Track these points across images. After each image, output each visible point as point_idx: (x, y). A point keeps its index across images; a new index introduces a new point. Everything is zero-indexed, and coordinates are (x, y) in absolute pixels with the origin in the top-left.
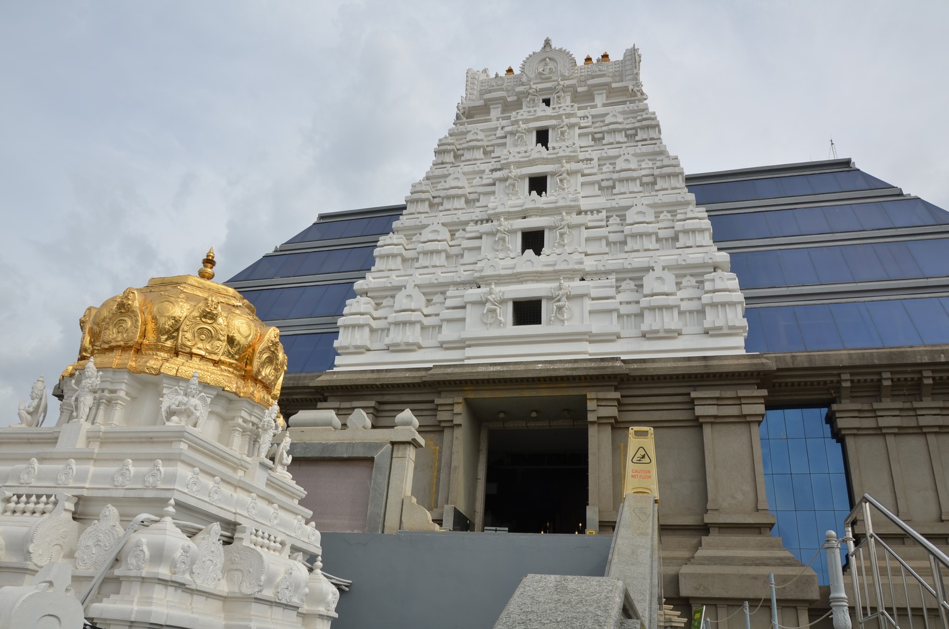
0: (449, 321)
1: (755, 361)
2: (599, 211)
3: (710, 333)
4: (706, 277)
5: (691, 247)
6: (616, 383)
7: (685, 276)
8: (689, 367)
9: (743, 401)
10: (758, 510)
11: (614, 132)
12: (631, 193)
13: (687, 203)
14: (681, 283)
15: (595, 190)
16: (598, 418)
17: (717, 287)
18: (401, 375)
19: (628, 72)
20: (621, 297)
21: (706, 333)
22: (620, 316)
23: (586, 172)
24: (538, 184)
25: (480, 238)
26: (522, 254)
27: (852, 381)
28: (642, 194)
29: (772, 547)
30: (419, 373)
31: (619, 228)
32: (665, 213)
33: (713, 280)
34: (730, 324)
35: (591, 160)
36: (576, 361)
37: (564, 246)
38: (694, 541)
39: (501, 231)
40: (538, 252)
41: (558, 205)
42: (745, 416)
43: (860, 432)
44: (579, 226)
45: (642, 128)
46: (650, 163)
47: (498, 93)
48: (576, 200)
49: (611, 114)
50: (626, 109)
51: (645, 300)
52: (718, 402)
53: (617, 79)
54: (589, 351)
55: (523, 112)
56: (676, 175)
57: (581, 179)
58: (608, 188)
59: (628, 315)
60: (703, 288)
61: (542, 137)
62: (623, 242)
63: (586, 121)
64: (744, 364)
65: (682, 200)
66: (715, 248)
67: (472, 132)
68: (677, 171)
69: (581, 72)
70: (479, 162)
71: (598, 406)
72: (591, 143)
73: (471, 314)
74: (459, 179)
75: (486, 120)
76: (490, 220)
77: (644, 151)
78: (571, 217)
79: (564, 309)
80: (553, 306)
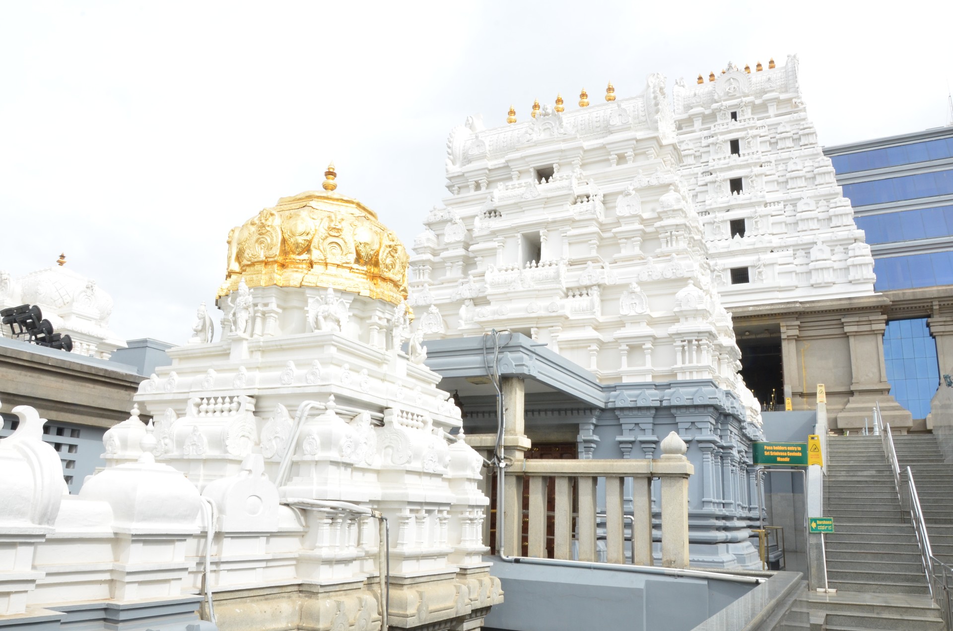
1: (880, 299)
2: (778, 202)
3: (853, 282)
4: (850, 247)
5: (839, 226)
6: (797, 316)
7: (836, 245)
8: (840, 304)
9: (872, 322)
10: (881, 382)
11: (785, 138)
12: (799, 188)
13: (837, 194)
14: (833, 250)
15: (775, 187)
16: (788, 336)
17: (856, 255)
19: (792, 86)
20: (796, 262)
21: (850, 282)
22: (797, 274)
23: (768, 173)
24: (736, 185)
26: (733, 238)
27: (940, 305)
28: (806, 189)
29: (888, 401)
31: (794, 213)
32: (822, 201)
33: (854, 249)
34: (865, 277)
35: (771, 162)
36: (772, 304)
37: (758, 229)
38: (846, 400)
39: (717, 222)
40: (742, 235)
41: (752, 201)
42: (874, 331)
43: (945, 334)
44: (767, 215)
45: (804, 135)
46: (811, 161)
47: (699, 110)
48: (763, 197)
49: (781, 125)
50: (792, 119)
51: (812, 264)
52: (858, 323)
53: (783, 90)
54: (780, 297)
55: (719, 125)
56: (829, 173)
57: (765, 179)
58: (783, 182)
59: (801, 273)
60: (848, 254)
61: (735, 146)
62: (796, 223)
63: (764, 130)
64: (873, 302)
65: (833, 192)
66: (855, 227)
67: (685, 143)
68: (829, 171)
69: (756, 86)
70: (692, 166)
71: (787, 330)
72: (769, 148)
75: (692, 131)
76: (707, 212)
77: (806, 154)
78: (761, 210)
79: (763, 272)
80: (755, 272)
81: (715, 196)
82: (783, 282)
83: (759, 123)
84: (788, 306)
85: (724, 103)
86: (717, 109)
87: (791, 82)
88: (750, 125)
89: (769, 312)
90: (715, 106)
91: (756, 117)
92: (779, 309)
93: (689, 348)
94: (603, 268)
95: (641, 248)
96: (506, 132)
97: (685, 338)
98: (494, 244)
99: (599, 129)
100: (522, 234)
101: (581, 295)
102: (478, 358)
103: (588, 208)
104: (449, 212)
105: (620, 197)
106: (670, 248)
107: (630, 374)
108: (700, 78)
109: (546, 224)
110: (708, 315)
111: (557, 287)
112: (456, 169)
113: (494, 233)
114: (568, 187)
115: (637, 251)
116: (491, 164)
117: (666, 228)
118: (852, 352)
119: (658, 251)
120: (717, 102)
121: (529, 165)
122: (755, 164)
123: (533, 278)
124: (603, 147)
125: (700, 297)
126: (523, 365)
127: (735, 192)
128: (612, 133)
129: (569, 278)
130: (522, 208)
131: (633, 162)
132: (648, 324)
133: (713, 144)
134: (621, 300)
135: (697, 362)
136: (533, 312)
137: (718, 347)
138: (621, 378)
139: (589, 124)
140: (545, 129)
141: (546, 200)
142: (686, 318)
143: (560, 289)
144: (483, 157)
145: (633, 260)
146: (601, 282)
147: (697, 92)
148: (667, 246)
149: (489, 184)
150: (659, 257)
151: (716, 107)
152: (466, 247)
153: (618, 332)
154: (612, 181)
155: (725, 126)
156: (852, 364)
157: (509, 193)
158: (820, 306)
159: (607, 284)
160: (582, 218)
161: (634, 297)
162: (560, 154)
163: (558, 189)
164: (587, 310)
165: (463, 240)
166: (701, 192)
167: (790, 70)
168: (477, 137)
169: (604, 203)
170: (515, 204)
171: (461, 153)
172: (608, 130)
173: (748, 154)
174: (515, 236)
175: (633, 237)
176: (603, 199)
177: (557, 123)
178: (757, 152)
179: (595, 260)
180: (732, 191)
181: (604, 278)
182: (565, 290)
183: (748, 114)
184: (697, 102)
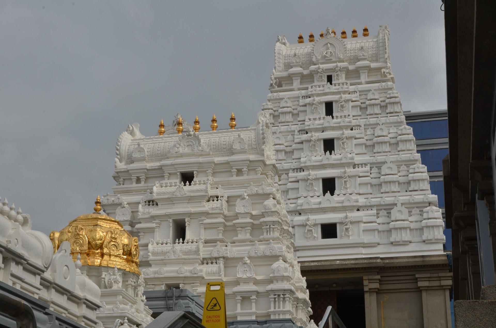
2: (366, 165)
3: (426, 242)
4: (425, 210)
5: (417, 190)
6: (378, 271)
7: (414, 208)
8: (415, 261)
9: (442, 279)
11: (374, 105)
12: (384, 152)
13: (416, 160)
14: (411, 212)
15: (363, 149)
16: (369, 289)
17: (429, 217)
19: (381, 56)
20: (379, 221)
21: (424, 241)
22: (379, 232)
23: (357, 137)
24: (329, 145)
25: (298, 181)
26: (324, 195)
28: (390, 154)
31: (379, 176)
32: (404, 166)
33: (428, 212)
34: (436, 238)
35: (361, 126)
36: (357, 259)
37: (347, 188)
39: (310, 179)
40: (332, 194)
41: (342, 162)
42: (443, 286)
44: (355, 176)
45: (390, 103)
46: (395, 128)
47: (297, 69)
48: (352, 158)
49: (371, 92)
50: (380, 88)
51: (392, 223)
52: (429, 279)
53: (374, 59)
54: (364, 252)
55: (315, 86)
56: (410, 141)
57: (355, 142)
58: (370, 146)
59: (383, 231)
60: (423, 216)
61: (329, 108)
62: (380, 185)
63: (355, 95)
64: (442, 260)
65: (413, 159)
66: (430, 192)
67: (284, 100)
68: (410, 139)
69: (351, 53)
70: (290, 124)
71: (369, 283)
72: (360, 113)
73: (298, 232)
74: (280, 138)
75: (291, 89)
76: (301, 169)
77: (392, 121)
78: (350, 171)
79: (349, 229)
80: (343, 228)
81: (310, 155)
82: (367, 239)
83: (352, 88)
84: (371, 261)
85: (321, 66)
86: (314, 71)
87: (381, 52)
88: (344, 90)
89: (353, 266)
90: (313, 67)
91: (349, 82)
92: (362, 263)
93: (278, 299)
94: (226, 246)
95: (251, 235)
96: (159, 143)
97: (276, 293)
98: (154, 225)
99: (225, 150)
100: (173, 219)
101: (212, 263)
102: (163, 302)
103: (218, 206)
104: (119, 199)
105: (239, 200)
106: (269, 236)
107: (242, 315)
108: (301, 37)
109: (189, 214)
110: (290, 279)
111: (198, 258)
112: (122, 166)
113: (153, 218)
114: (205, 190)
115: (248, 236)
116: (149, 165)
117: (267, 223)
118: (424, 305)
119: (261, 237)
120: (315, 65)
121: (177, 170)
122: (346, 127)
123: (181, 251)
124: (228, 163)
125: (286, 268)
126: (189, 307)
127: (328, 153)
128: (234, 154)
129: (204, 252)
130: (173, 201)
131: (247, 175)
132: (254, 284)
133: (309, 104)
134: (238, 268)
135: (283, 308)
136: (182, 274)
137: (296, 299)
138: (236, 317)
139: (218, 145)
140: (188, 146)
141: (190, 198)
142: (277, 281)
143: (199, 259)
144: (143, 159)
145: (245, 242)
146: (225, 255)
147: (297, 53)
148: (267, 234)
149: (147, 178)
150: (262, 241)
151: (314, 69)
152: (132, 224)
153: (235, 288)
154: (234, 187)
155: (321, 88)
156: (424, 316)
157: (164, 190)
158: (397, 263)
159: (229, 257)
160: (214, 212)
161: (246, 266)
162: (199, 165)
163: (198, 191)
164: (216, 274)
165: (130, 219)
166: (297, 149)
167: (381, 41)
168: (139, 145)
169: (227, 202)
170: (168, 198)
171: (126, 154)
172: (231, 152)
173: (341, 116)
174: (167, 220)
175: (246, 227)
176: (227, 199)
177: (197, 142)
178: (349, 116)
179: (222, 241)
180: (325, 151)
181: (227, 253)
182: (202, 259)
183: (342, 79)
184: (297, 62)
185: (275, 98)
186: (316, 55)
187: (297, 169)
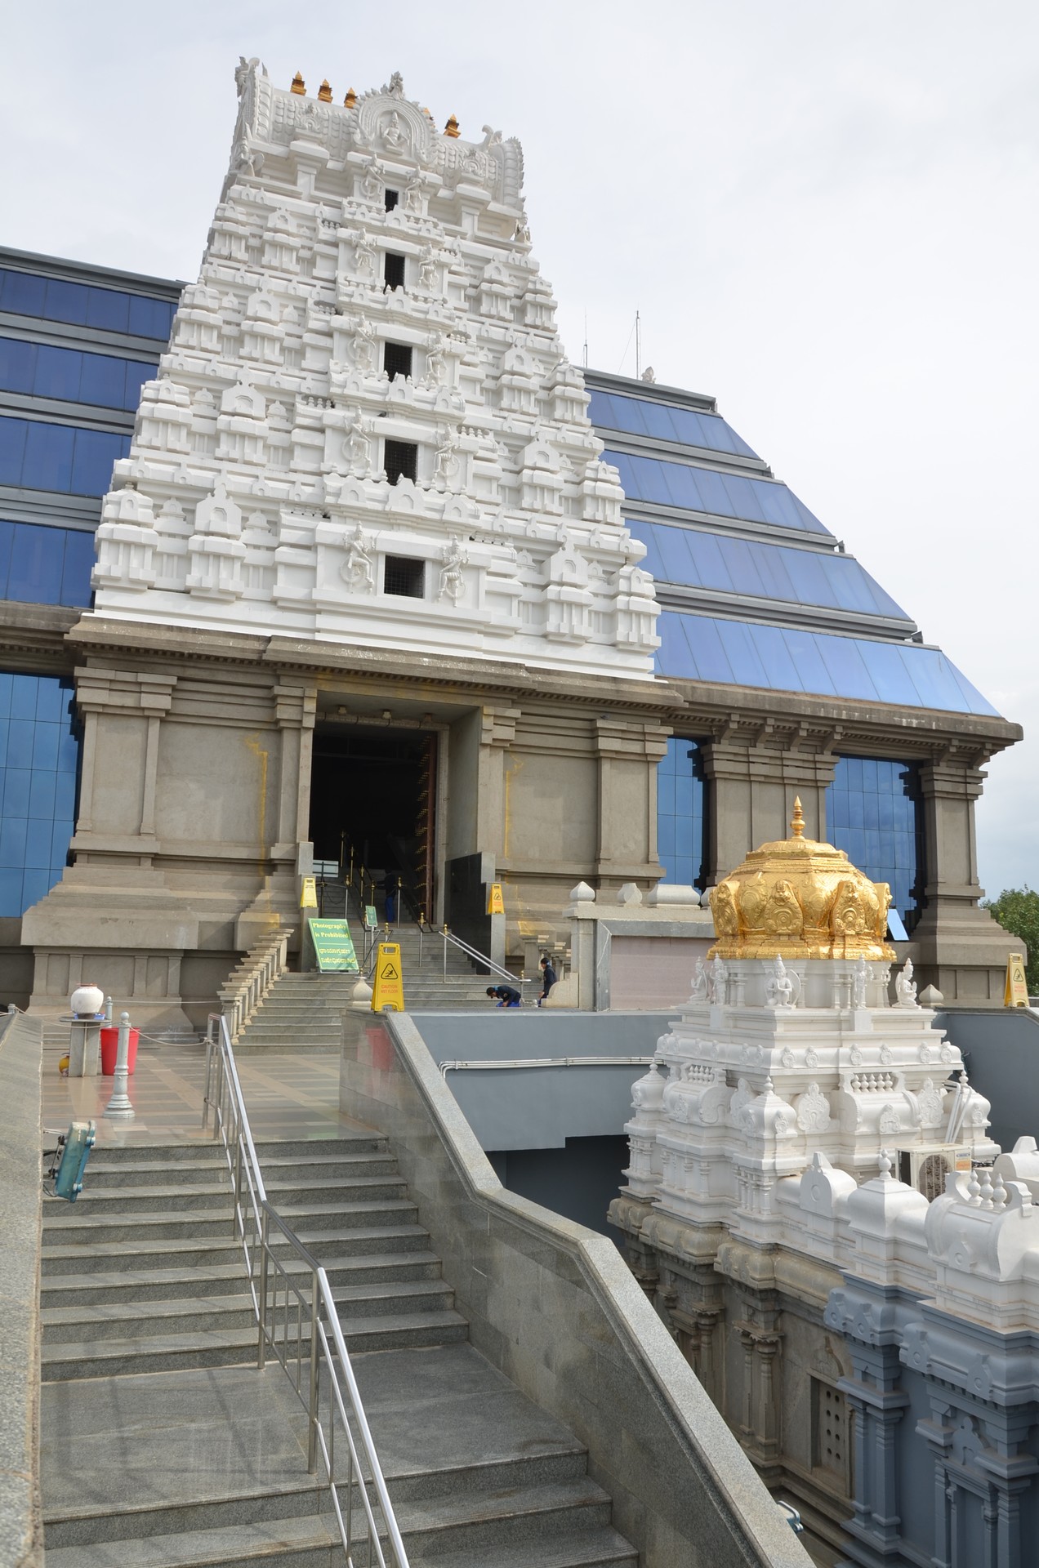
0: (288, 566)
1: (667, 693)
2: (485, 432)
3: (619, 647)
4: (617, 571)
5: (601, 522)
6: (515, 697)
7: (594, 561)
9: (648, 738)
10: (648, 862)
11: (497, 297)
12: (525, 414)
13: (593, 452)
15: (478, 394)
16: (492, 740)
17: (631, 591)
18: (220, 642)
19: (509, 190)
20: (518, 575)
21: (615, 645)
22: (519, 602)
23: (467, 358)
24: (398, 359)
25: (322, 431)
26: (391, 482)
27: (739, 723)
28: (539, 421)
30: (248, 642)
31: (511, 466)
32: (565, 458)
33: (627, 579)
34: (643, 641)
35: (467, 336)
36: (471, 661)
37: (445, 478)
39: (357, 431)
40: (412, 482)
41: (437, 408)
42: (647, 755)
44: (466, 453)
45: (532, 304)
46: (542, 366)
47: (312, 148)
48: (460, 408)
49: (490, 264)
50: (511, 262)
51: (552, 588)
52: (623, 735)
53: (495, 192)
54: (482, 648)
55: (359, 205)
56: (579, 403)
57: (460, 370)
58: (493, 391)
59: (531, 605)
60: (616, 585)
61: (395, 270)
62: (518, 490)
63: (456, 259)
64: (655, 696)
65: (588, 447)
66: (628, 532)
67: (278, 213)
68: (582, 398)
69: (439, 158)
70: (293, 278)
71: (494, 725)
72: (466, 306)
73: (325, 563)
74: (270, 305)
75: (292, 191)
76: (329, 402)
77: (537, 346)
79: (457, 582)
80: (443, 575)
81: (351, 369)
82: (497, 614)
83: (448, 241)
84: (505, 671)
85: (377, 162)
86: (359, 167)
88: (430, 237)
89: (466, 678)
90: (353, 157)
91: (438, 223)
92: (486, 674)
118: (603, 793)
120: (360, 152)
122: (441, 328)
127: (398, 376)
133: (346, 243)
151: (359, 161)
155: (376, 215)
158: (563, 685)
166: (315, 348)
173: (427, 299)
178: (444, 303)
180: (391, 371)
183: (422, 210)
184: (311, 129)
185: (252, 199)
186: (363, 127)
187: (316, 398)
